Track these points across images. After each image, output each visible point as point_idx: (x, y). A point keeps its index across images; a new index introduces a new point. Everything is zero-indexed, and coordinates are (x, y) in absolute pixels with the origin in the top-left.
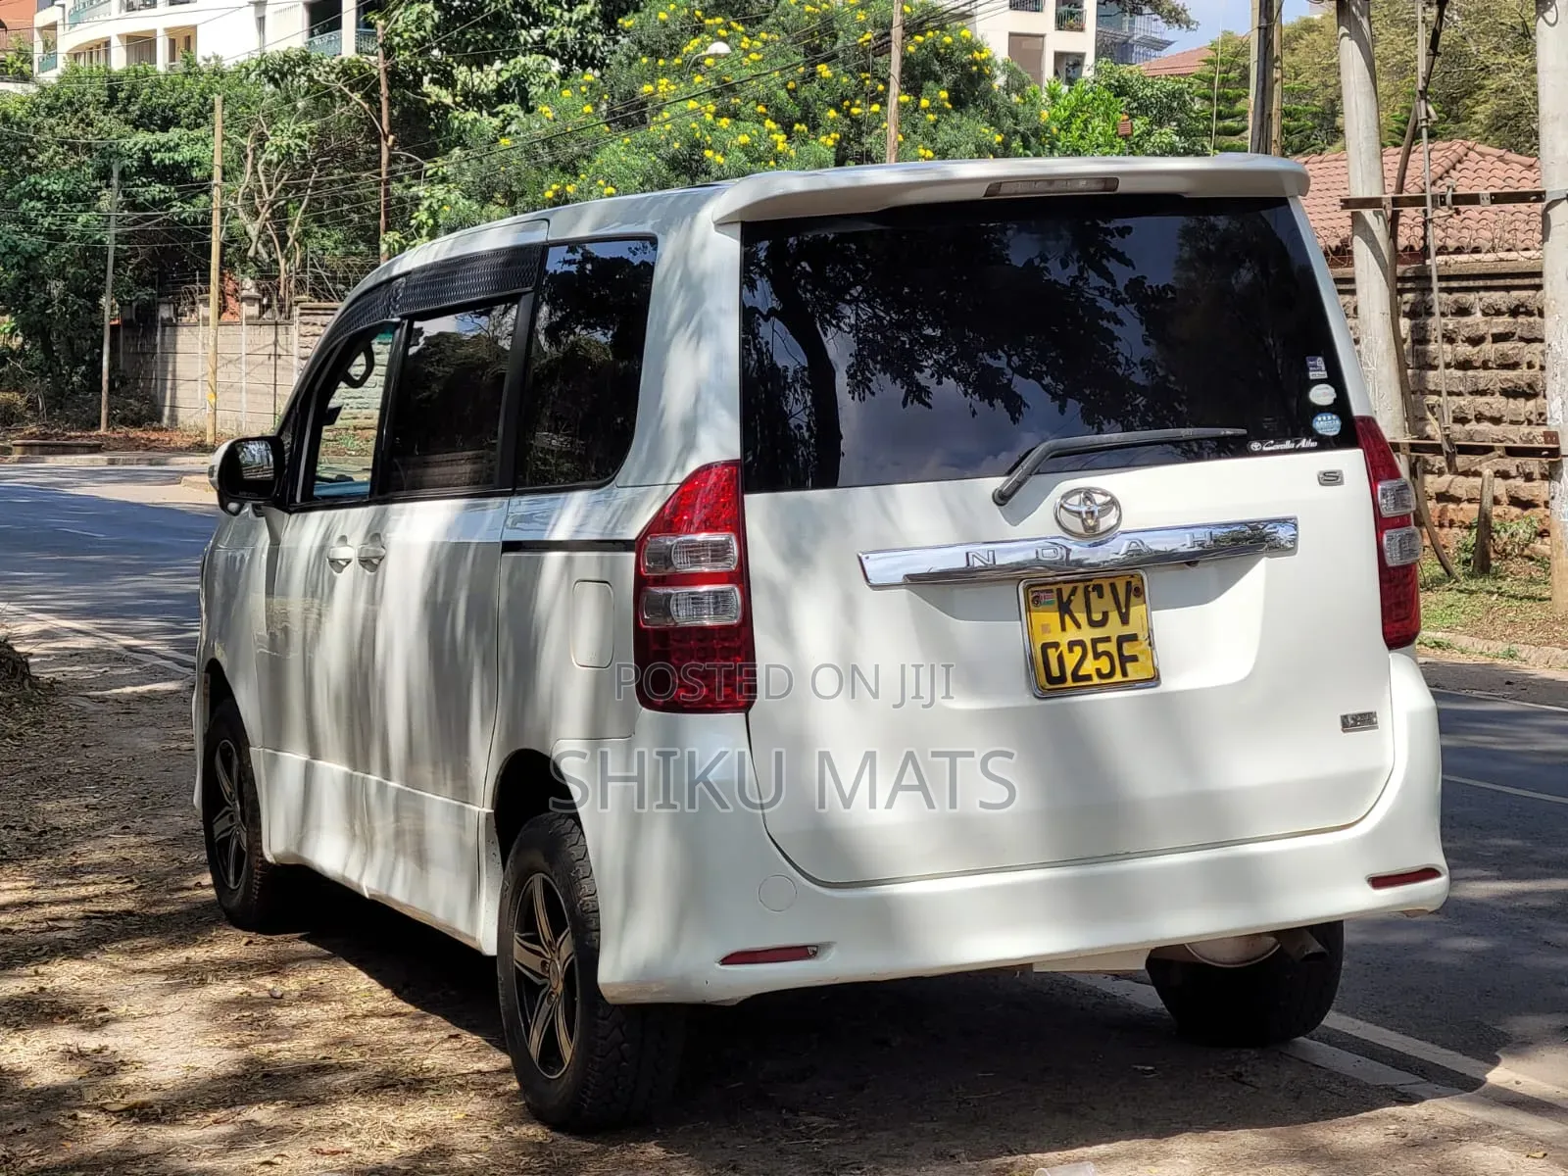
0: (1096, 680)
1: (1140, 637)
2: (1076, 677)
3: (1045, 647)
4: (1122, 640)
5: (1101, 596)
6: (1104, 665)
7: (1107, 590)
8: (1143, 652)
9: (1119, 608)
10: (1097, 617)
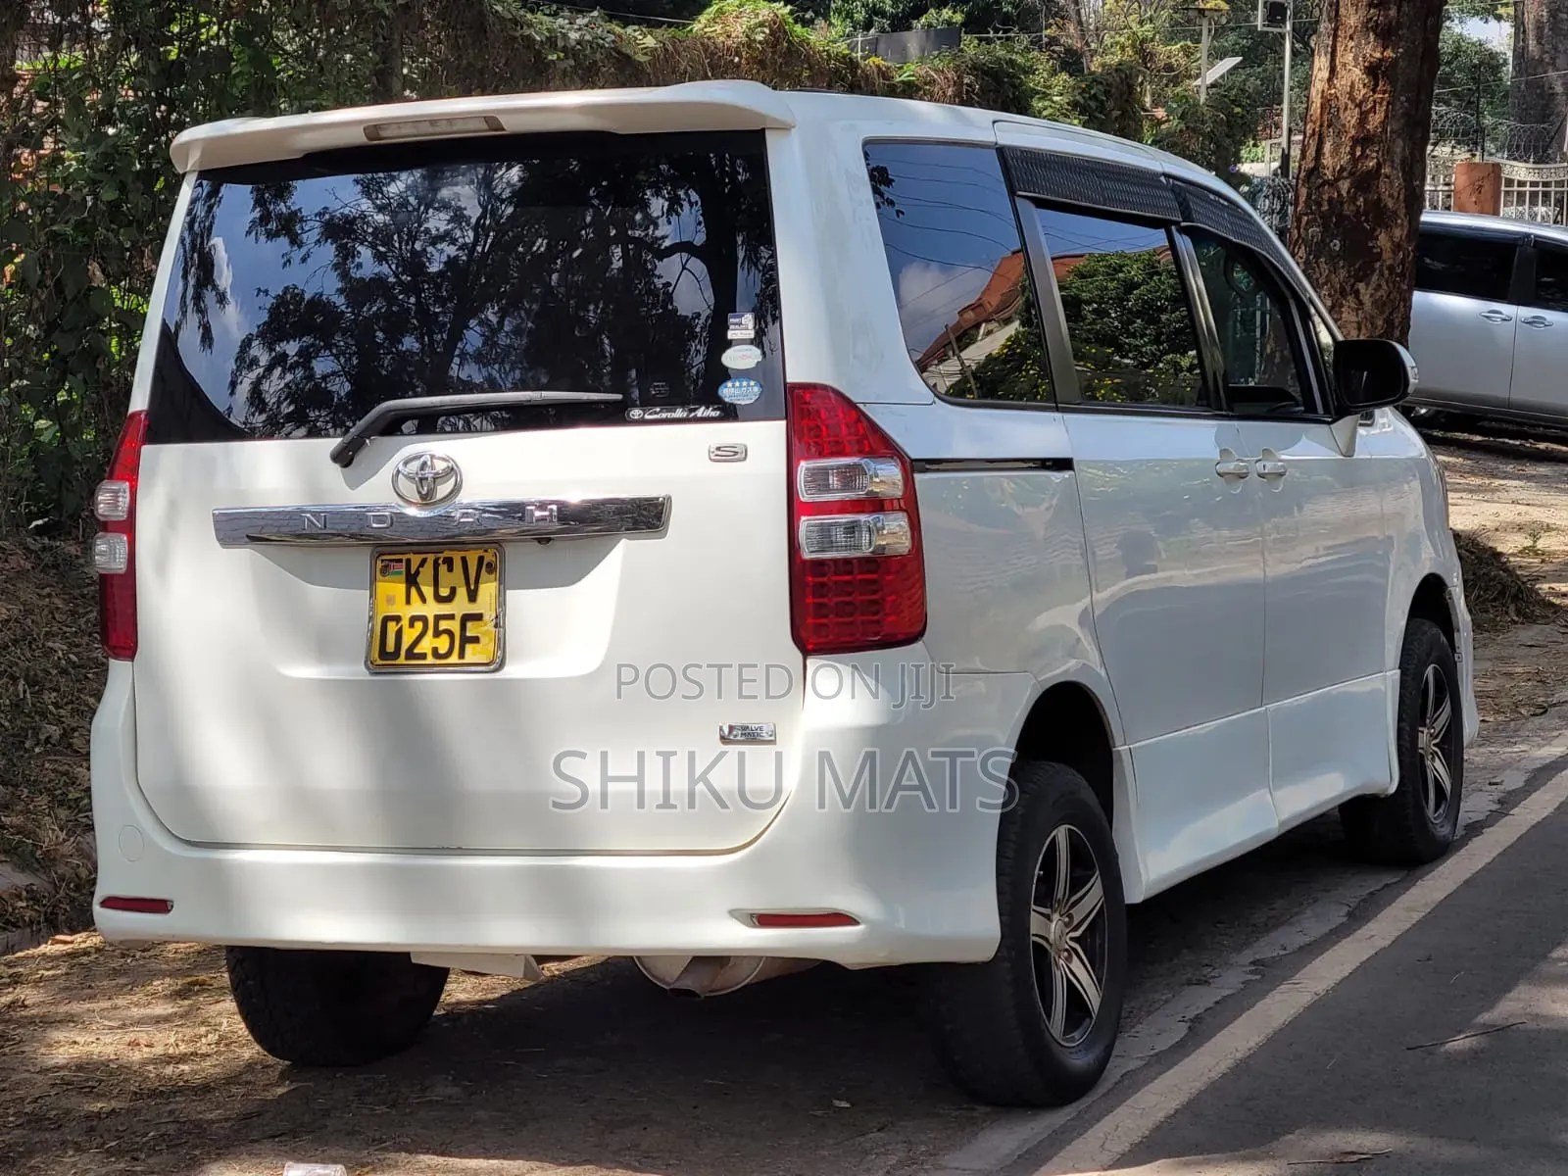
0: (430, 660)
1: (486, 618)
2: (410, 655)
3: (386, 620)
4: (467, 618)
5: (450, 569)
6: (443, 644)
7: (458, 565)
8: (485, 633)
9: (468, 584)
10: (444, 592)
